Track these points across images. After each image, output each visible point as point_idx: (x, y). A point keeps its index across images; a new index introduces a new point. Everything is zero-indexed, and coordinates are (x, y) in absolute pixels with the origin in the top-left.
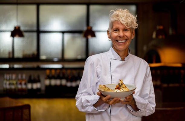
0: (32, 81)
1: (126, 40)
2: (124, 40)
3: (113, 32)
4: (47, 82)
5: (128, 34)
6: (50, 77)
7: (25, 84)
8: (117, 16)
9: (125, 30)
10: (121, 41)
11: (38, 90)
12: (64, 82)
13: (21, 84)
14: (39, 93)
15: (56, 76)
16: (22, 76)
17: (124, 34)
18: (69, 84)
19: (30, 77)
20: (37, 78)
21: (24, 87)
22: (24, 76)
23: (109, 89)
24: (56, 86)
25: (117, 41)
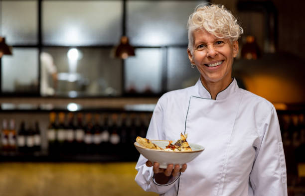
0: (25, 132)
1: (223, 61)
2: (218, 61)
3: (196, 50)
4: (51, 135)
5: (225, 49)
6: (55, 127)
7: (15, 137)
8: (200, 19)
9: (217, 42)
10: (213, 65)
11: (37, 148)
12: (80, 135)
13: (7, 137)
14: (37, 154)
15: (67, 123)
16: (8, 124)
17: (216, 51)
18: (88, 139)
19: (23, 125)
20: (34, 128)
21: (12, 142)
22: (12, 124)
23: (156, 147)
24: (66, 142)
25: (207, 65)
